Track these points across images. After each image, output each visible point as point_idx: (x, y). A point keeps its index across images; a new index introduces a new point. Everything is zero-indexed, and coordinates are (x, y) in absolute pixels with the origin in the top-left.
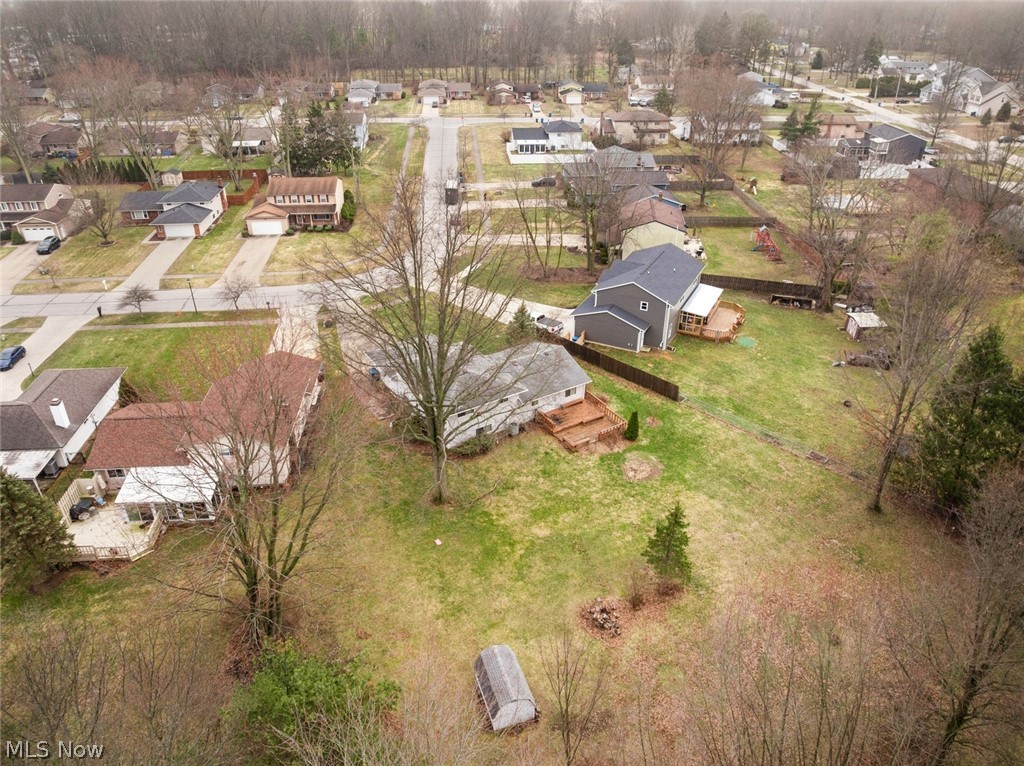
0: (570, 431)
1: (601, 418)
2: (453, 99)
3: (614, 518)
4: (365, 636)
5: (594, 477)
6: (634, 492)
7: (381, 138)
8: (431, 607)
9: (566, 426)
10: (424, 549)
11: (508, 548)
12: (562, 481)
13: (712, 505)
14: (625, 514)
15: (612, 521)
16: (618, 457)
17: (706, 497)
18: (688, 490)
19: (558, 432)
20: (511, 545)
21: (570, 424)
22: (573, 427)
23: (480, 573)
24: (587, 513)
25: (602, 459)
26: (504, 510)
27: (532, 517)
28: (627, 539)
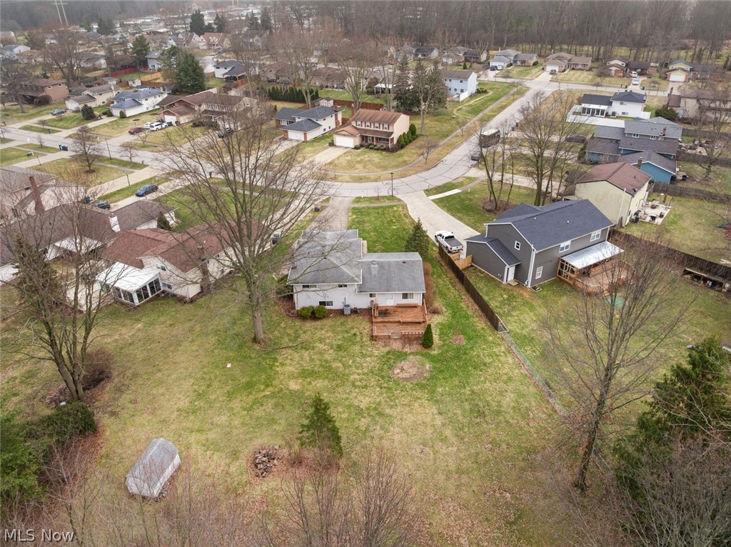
0: (387, 324)
1: (420, 323)
2: (573, 69)
3: (351, 397)
4: (134, 402)
5: (369, 363)
6: (385, 385)
7: (485, 92)
8: (182, 403)
9: (386, 320)
10: (217, 366)
11: (263, 387)
12: (344, 357)
13: (433, 419)
14: (361, 398)
15: (347, 399)
16: (401, 356)
17: (435, 411)
18: (428, 400)
19: (377, 323)
20: (267, 386)
21: (391, 320)
22: (391, 322)
23: (230, 395)
24: (337, 386)
25: (388, 353)
26: (288, 361)
27: (299, 373)
28: (342, 416)
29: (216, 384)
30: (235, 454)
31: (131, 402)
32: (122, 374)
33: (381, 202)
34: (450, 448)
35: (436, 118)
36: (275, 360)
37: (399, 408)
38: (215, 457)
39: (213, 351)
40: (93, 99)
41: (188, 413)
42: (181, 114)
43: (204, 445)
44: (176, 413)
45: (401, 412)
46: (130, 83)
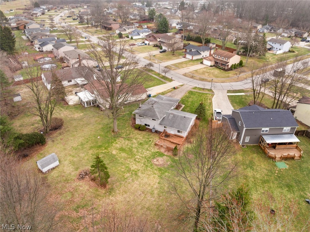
0: (166, 141)
1: (179, 144)
3: (131, 164)
4: (61, 139)
5: (148, 153)
6: (147, 164)
7: (294, 52)
8: (75, 145)
9: (166, 139)
10: (95, 136)
11: (104, 149)
12: (140, 148)
13: (154, 184)
14: (134, 165)
15: (129, 164)
16: (161, 155)
17: (158, 181)
18: (158, 176)
19: (162, 139)
20: (105, 149)
21: (168, 139)
22: (168, 141)
23: (91, 148)
24: (129, 158)
25: (157, 152)
26: (119, 143)
27: (119, 148)
28: (122, 169)
29: (90, 142)
30: (77, 169)
31: (60, 139)
32: (65, 129)
33: (204, 91)
34: (152, 198)
35: (259, 60)
36: (115, 140)
37: (145, 175)
38: (70, 167)
39: (97, 131)
40: (125, 30)
41: (74, 149)
42: (151, 41)
43: (70, 162)
44: (70, 148)
45: (144, 177)
46: (143, 26)
